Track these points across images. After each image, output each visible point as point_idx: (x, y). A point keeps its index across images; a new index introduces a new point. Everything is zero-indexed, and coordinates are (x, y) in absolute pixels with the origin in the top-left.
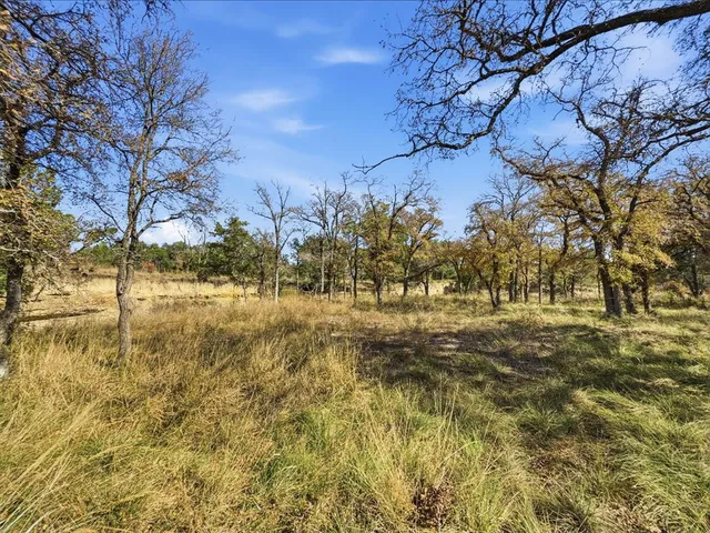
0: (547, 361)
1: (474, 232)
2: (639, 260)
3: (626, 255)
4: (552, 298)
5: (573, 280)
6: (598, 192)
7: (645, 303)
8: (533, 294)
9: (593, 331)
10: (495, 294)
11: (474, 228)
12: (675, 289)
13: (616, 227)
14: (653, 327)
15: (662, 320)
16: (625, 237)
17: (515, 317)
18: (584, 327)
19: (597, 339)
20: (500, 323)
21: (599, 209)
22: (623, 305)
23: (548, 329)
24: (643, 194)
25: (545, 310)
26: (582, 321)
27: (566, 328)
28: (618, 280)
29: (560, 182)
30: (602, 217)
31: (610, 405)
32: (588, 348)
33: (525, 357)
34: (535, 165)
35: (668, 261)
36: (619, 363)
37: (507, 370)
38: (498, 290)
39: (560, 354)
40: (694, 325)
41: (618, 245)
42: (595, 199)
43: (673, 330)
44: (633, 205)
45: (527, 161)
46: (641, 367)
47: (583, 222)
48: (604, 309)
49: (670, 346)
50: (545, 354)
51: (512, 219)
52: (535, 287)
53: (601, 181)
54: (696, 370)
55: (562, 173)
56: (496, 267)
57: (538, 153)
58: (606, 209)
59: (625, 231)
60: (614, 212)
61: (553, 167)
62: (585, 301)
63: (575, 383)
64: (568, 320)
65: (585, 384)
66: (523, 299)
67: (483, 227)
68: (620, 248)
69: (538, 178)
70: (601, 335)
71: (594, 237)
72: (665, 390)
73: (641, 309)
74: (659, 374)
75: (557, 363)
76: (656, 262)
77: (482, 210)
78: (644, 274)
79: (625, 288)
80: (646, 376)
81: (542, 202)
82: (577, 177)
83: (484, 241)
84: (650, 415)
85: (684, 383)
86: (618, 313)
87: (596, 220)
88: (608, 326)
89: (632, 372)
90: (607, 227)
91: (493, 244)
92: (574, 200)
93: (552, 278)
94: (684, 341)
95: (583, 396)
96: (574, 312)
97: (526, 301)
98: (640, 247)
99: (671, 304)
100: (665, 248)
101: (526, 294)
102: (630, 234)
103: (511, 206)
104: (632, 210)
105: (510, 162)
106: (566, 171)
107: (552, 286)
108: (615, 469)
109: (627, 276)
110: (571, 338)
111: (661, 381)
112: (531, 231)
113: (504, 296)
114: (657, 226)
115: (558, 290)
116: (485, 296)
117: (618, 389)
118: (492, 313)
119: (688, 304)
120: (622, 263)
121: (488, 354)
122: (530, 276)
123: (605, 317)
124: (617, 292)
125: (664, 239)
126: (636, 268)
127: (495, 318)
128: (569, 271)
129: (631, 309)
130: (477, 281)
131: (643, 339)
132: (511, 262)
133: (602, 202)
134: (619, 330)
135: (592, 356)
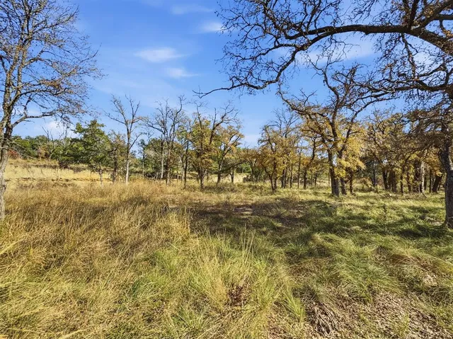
0: (301, 219)
1: (263, 144)
2: (349, 165)
3: (343, 162)
4: (305, 186)
5: (316, 175)
6: (332, 124)
7: (351, 189)
8: (295, 184)
9: (325, 203)
10: (273, 183)
11: (263, 141)
12: (365, 182)
13: (340, 145)
14: (354, 202)
15: (358, 198)
16: (344, 152)
17: (285, 196)
18: (320, 202)
19: (326, 208)
20: (276, 199)
21: (332, 135)
22: (340, 189)
23: (301, 203)
24: (354, 128)
25: (301, 192)
26: (319, 198)
27: (311, 202)
28: (339, 175)
29: (313, 117)
30: (333, 139)
31: (331, 240)
32: (322, 212)
33: (289, 218)
34: (300, 105)
35: (363, 166)
36: (336, 220)
37: (279, 225)
38: (276, 179)
39: (308, 215)
40: (372, 200)
41: (340, 156)
42: (330, 128)
43: (362, 203)
44: (348, 134)
45: (296, 102)
46: (346, 221)
47: (323, 141)
48: (331, 192)
49: (360, 211)
50: (300, 216)
51: (286, 137)
52: (296, 179)
53: (334, 118)
54: (370, 222)
55: (314, 112)
56: (275, 165)
57: (302, 98)
58: (335, 135)
59: (344, 148)
60: (339, 137)
61: (309, 108)
62: (321, 188)
63: (314, 230)
64: (312, 197)
65: (319, 231)
66: (289, 186)
67: (269, 140)
68: (340, 158)
69: (302, 113)
70: (328, 206)
71: (328, 151)
72: (356, 232)
73: (348, 193)
74: (354, 224)
75: (305, 220)
76: (357, 167)
77: (269, 130)
78: (351, 173)
79: (342, 180)
80: (348, 226)
81: (303, 128)
82: (322, 115)
83: (269, 149)
84: (348, 244)
85: (364, 228)
86: (337, 194)
87: (330, 141)
88: (332, 201)
89: (342, 223)
90: (335, 145)
91: (274, 152)
92: (320, 128)
93: (306, 173)
94: (366, 208)
95: (318, 237)
96: (316, 194)
97: (291, 187)
98: (350, 158)
99: (363, 190)
100: (362, 159)
101: (291, 183)
102: (345, 150)
103: (285, 129)
104: (347, 137)
105: (286, 101)
106: (316, 110)
107: (305, 179)
108: (330, 269)
109: (343, 174)
110: (314, 207)
111: (355, 227)
112: (296, 145)
113: (279, 184)
114: (358, 146)
115: (308, 181)
116: (268, 184)
117: (335, 232)
118: (272, 194)
119: (370, 190)
120: (341, 166)
121: (269, 217)
122: (294, 172)
123: (331, 196)
124: (338, 182)
125: (362, 154)
126: (348, 169)
127: (273, 196)
128: (314, 170)
129: (344, 192)
130: (264, 174)
131: (349, 207)
132: (284, 163)
133: (334, 131)
134: (338, 203)
135: (323, 216)
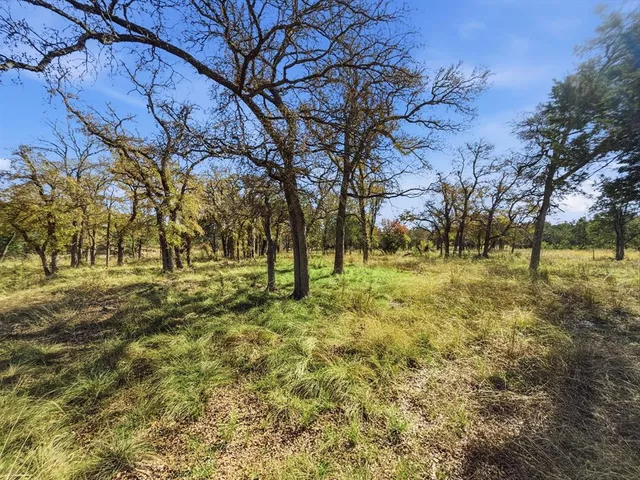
0: (107, 324)
1: (18, 182)
2: (185, 230)
3: (178, 225)
4: (120, 261)
5: (141, 243)
6: (162, 173)
7: (188, 260)
8: (101, 256)
9: (151, 286)
10: (49, 259)
11: (16, 177)
12: (205, 248)
13: (172, 203)
14: (191, 277)
15: (196, 271)
16: (178, 212)
17: (74, 284)
18: (144, 285)
19: (153, 293)
20: (54, 293)
21: (161, 187)
22: (174, 262)
23: (111, 291)
24: (190, 183)
25: (111, 273)
26: (143, 279)
27: (130, 288)
28: (172, 244)
29: (131, 154)
30: (163, 193)
32: (145, 302)
34: (106, 129)
35: (201, 231)
37: (57, 348)
38: (54, 255)
39: (121, 314)
40: (210, 272)
41: (173, 218)
42: (159, 179)
43: (199, 277)
44: (183, 190)
45: (98, 122)
46: (180, 309)
47: (149, 194)
48: (162, 267)
49: (198, 289)
50: (106, 317)
51: (79, 177)
52: (103, 249)
53: (163, 164)
55: (133, 147)
56: (51, 228)
57: (110, 119)
58: (166, 188)
59: (178, 207)
60: (172, 190)
61: (125, 139)
62: (148, 260)
63: (130, 338)
64: (132, 279)
65: (138, 336)
66: (89, 262)
67: (33, 177)
68: (174, 220)
69: (110, 143)
70: (157, 288)
71: (157, 209)
72: (191, 321)
73: (185, 265)
74: (189, 311)
76: (195, 232)
77: (33, 156)
78: (188, 240)
79: (177, 250)
80: (181, 315)
81: (113, 167)
82: (145, 155)
83: (34, 195)
84: (179, 343)
85: (201, 313)
86: (170, 269)
87: (159, 195)
88: (163, 281)
89: (173, 314)
90: (166, 202)
91: (50, 201)
92: (142, 174)
93: (121, 241)
94: (204, 284)
95: (136, 347)
96: (138, 272)
97: (93, 263)
98: (187, 220)
99: (202, 259)
100: (201, 222)
101: (93, 257)
102: (181, 210)
103: (78, 162)
104: (182, 193)
105: (76, 113)
106: (135, 146)
107: (121, 249)
109: (178, 242)
110: (133, 296)
111: (189, 315)
112: (101, 193)
113: (63, 260)
114: (195, 206)
115: (127, 252)
116: (35, 262)
117: (163, 330)
118: (42, 283)
119: (210, 258)
120: (175, 232)
121: (31, 336)
122: (98, 238)
123: (161, 273)
124: (171, 253)
125: (199, 217)
126: (184, 235)
127: (47, 288)
128: (138, 234)
129: (179, 265)
131: (183, 287)
132: (74, 223)
133: (164, 182)
134: (170, 282)
135: (146, 309)
